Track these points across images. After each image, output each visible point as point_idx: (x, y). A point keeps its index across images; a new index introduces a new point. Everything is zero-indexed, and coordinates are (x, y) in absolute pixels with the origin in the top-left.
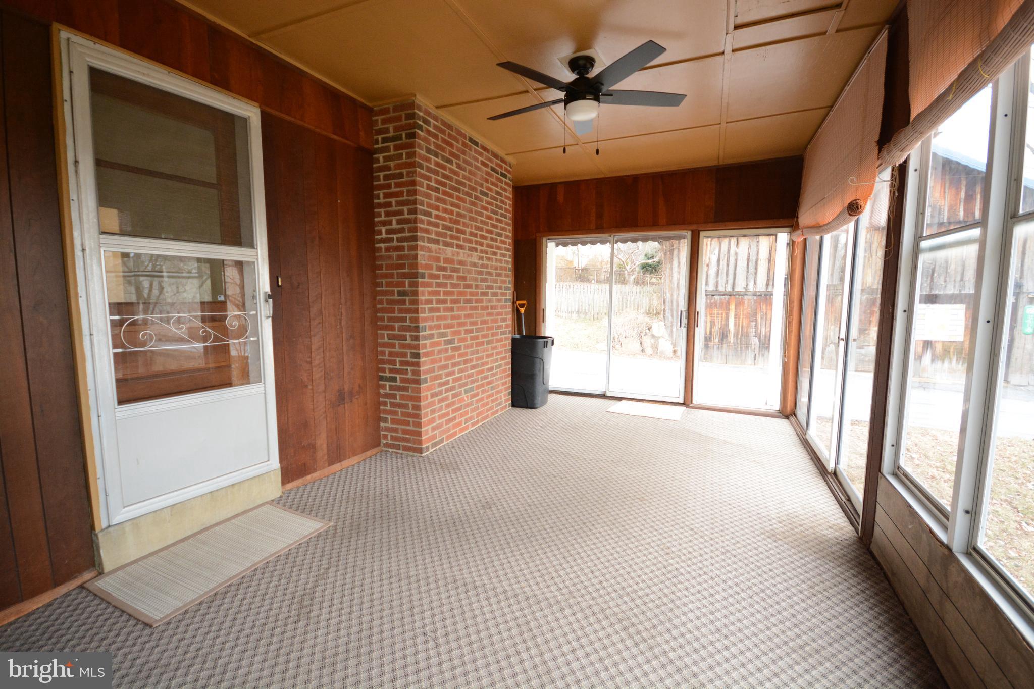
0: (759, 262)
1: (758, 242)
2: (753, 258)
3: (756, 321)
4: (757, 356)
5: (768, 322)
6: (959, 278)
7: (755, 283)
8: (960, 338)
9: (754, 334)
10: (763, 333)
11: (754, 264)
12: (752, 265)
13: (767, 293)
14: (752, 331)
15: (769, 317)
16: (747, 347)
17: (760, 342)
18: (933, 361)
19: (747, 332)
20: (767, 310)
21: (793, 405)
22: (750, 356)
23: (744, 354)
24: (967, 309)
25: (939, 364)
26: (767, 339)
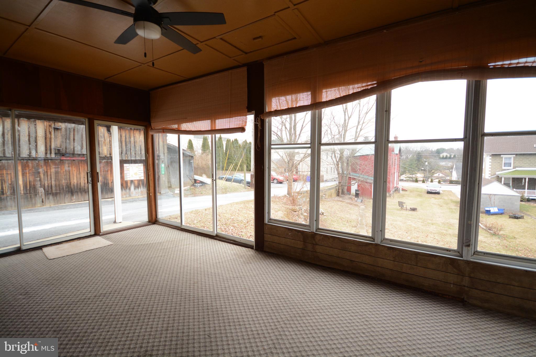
0: (38, 138)
1: (35, 125)
2: (33, 135)
3: (40, 177)
4: (44, 200)
5: (49, 177)
6: (140, 153)
7: (37, 152)
8: (143, 178)
9: (39, 185)
10: (46, 185)
11: (34, 139)
12: (32, 140)
13: (46, 159)
14: (38, 184)
15: (49, 173)
16: (36, 195)
17: (44, 189)
18: (135, 189)
19: (34, 185)
20: (47, 169)
21: (155, 217)
22: (39, 200)
23: (33, 200)
24: (144, 165)
25: (137, 190)
26: (50, 188)
